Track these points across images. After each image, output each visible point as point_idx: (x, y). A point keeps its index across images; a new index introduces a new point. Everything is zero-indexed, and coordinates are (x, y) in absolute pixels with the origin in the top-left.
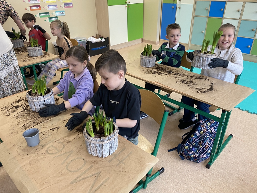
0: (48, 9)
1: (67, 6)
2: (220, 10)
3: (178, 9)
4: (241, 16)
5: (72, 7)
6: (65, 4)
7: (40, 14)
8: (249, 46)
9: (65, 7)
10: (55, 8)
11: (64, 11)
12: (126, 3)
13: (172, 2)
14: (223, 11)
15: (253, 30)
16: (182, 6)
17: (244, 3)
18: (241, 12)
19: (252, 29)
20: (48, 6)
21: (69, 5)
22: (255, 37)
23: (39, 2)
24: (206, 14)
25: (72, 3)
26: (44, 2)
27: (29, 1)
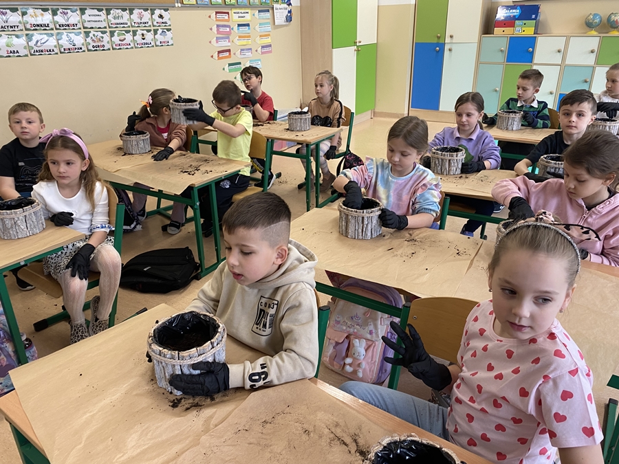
0: (240, 56)
1: (266, 50)
2: (528, 51)
4: (564, 59)
5: (270, 52)
6: (263, 47)
7: (229, 65)
9: (262, 53)
10: (248, 54)
11: (260, 60)
12: (355, 43)
15: (586, 82)
16: (454, 47)
17: (568, 38)
18: (563, 52)
19: (584, 79)
20: (242, 50)
23: (229, 44)
24: (501, 58)
25: (270, 46)
26: (236, 43)
27: (217, 42)
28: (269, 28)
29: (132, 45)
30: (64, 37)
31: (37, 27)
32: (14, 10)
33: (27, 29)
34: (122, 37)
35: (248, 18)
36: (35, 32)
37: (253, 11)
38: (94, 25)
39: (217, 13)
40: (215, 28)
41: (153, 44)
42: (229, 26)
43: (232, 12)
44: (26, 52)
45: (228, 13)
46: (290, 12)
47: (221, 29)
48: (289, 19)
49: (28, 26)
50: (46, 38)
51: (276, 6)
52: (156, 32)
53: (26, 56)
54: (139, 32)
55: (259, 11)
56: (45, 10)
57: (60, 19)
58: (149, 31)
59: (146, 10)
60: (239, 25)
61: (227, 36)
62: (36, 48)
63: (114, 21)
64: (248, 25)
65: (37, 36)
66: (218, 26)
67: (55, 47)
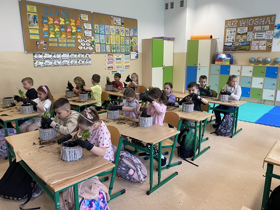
0: (116, 69)
2: (227, 71)
3: (198, 70)
4: (241, 74)
5: (129, 68)
6: (126, 66)
7: (112, 72)
8: (249, 93)
9: (125, 68)
10: (120, 68)
11: (124, 71)
12: (162, 66)
13: (194, 66)
14: (229, 71)
15: (249, 83)
17: (242, 66)
18: (240, 71)
19: (248, 81)
20: (117, 67)
21: (128, 67)
22: (251, 87)
23: (112, 65)
24: (218, 73)
25: (129, 66)
26: (115, 64)
27: (108, 64)
28: (129, 60)
29: (77, 64)
30: (55, 62)
31: (47, 59)
32: (41, 54)
33: (44, 59)
34: (74, 62)
35: (120, 57)
36: (46, 60)
37: (123, 55)
38: (64, 58)
39: (108, 55)
40: (107, 60)
41: (84, 64)
42: (113, 59)
43: (114, 55)
44: (43, 66)
45: (113, 55)
46: (137, 55)
47: (110, 60)
48: (137, 57)
49: (45, 59)
50: (49, 62)
51: (131, 53)
52: (85, 61)
53: (43, 67)
54: (80, 61)
55: (125, 55)
56: (50, 54)
57: (54, 56)
58: (83, 60)
59: (82, 54)
60: (116, 59)
61: (112, 63)
62: (46, 65)
63: (71, 57)
64: (120, 59)
65: (46, 61)
66: (108, 59)
67: (52, 64)
